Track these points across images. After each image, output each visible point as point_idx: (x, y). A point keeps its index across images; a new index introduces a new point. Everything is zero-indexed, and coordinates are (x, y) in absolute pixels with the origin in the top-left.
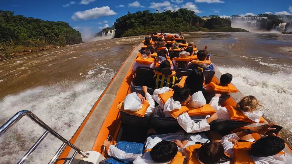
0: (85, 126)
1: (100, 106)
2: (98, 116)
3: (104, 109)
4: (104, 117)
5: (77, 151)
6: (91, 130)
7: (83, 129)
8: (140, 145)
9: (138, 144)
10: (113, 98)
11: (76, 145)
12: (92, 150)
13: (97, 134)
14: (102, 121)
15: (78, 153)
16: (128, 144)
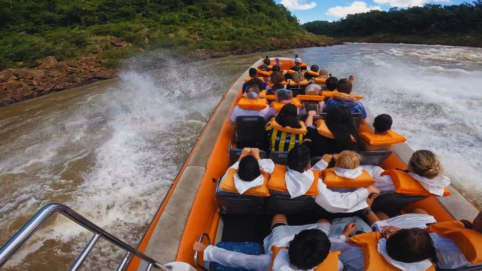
0: (159, 222)
1: (180, 187)
2: (179, 203)
3: (189, 191)
4: (189, 204)
5: (151, 265)
6: (170, 227)
7: (157, 226)
8: (254, 245)
9: (252, 245)
10: (202, 173)
11: (147, 253)
12: (175, 261)
13: (180, 233)
14: (186, 212)
15: (154, 268)
16: (235, 246)
